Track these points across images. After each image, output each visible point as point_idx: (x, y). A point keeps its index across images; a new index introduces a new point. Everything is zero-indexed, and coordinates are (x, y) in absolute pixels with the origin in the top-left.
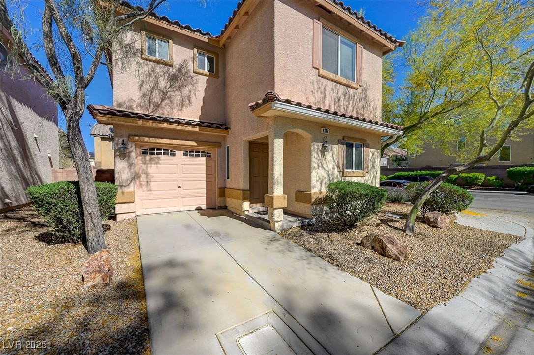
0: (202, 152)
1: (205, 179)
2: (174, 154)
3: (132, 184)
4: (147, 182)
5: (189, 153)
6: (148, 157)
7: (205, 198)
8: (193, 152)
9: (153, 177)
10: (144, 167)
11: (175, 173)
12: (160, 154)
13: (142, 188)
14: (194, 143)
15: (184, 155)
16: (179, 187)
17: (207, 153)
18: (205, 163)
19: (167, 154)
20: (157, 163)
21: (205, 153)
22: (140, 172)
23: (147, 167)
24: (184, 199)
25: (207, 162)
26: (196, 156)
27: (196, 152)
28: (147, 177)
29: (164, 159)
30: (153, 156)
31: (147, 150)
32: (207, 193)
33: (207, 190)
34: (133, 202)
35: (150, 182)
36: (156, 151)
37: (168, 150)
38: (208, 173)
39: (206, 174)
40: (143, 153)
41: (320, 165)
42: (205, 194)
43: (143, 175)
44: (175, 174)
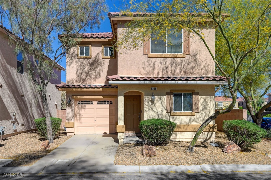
0: (107, 101)
1: (109, 116)
2: (92, 103)
3: (73, 119)
4: (80, 118)
5: (100, 102)
6: (80, 105)
7: (109, 127)
8: (102, 101)
9: (82, 116)
10: (79, 111)
11: (93, 113)
12: (86, 103)
13: (77, 121)
14: (101, 97)
15: (98, 103)
16: (95, 121)
17: (110, 102)
18: (108, 107)
19: (89, 103)
20: (84, 109)
21: (109, 101)
22: (77, 113)
23: (80, 111)
24: (97, 127)
25: (110, 107)
26: (104, 103)
27: (104, 101)
28: (80, 115)
29: (88, 106)
30: (85, 105)
31: (80, 102)
32: (110, 125)
33: (110, 123)
34: (73, 127)
35: (81, 118)
36: (84, 102)
37: (89, 101)
39: (110, 114)
41: (150, 109)
42: (109, 125)
43: (78, 115)
44: (93, 114)
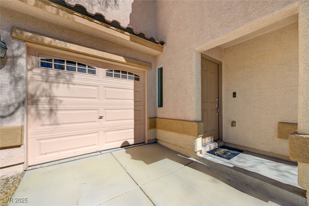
0: (130, 73)
1: (133, 107)
2: (94, 72)
3: (19, 113)
4: (51, 110)
5: (113, 73)
6: (53, 72)
7: (133, 130)
8: (119, 71)
9: (61, 101)
10: (45, 86)
11: (95, 98)
12: (74, 69)
13: (40, 118)
14: (122, 59)
15: (109, 75)
16: (101, 118)
17: (135, 75)
18: (133, 87)
19: (84, 71)
20: (68, 82)
21: (132, 74)
22: (38, 93)
23: (50, 86)
24: (107, 133)
25: (135, 84)
26: (123, 77)
27: (123, 72)
28: (50, 102)
29: (78, 77)
30: (61, 71)
31: (51, 60)
32: (135, 125)
33: (135, 120)
34: (19, 146)
35: (57, 110)
36: (65, 64)
37: (85, 65)
38: (137, 100)
39: (135, 101)
40: (43, 65)
42: (133, 126)
43: (43, 99)
44: (93, 100)
